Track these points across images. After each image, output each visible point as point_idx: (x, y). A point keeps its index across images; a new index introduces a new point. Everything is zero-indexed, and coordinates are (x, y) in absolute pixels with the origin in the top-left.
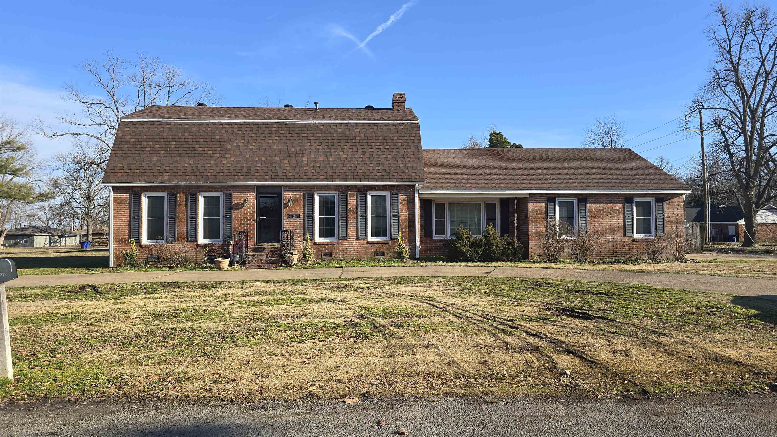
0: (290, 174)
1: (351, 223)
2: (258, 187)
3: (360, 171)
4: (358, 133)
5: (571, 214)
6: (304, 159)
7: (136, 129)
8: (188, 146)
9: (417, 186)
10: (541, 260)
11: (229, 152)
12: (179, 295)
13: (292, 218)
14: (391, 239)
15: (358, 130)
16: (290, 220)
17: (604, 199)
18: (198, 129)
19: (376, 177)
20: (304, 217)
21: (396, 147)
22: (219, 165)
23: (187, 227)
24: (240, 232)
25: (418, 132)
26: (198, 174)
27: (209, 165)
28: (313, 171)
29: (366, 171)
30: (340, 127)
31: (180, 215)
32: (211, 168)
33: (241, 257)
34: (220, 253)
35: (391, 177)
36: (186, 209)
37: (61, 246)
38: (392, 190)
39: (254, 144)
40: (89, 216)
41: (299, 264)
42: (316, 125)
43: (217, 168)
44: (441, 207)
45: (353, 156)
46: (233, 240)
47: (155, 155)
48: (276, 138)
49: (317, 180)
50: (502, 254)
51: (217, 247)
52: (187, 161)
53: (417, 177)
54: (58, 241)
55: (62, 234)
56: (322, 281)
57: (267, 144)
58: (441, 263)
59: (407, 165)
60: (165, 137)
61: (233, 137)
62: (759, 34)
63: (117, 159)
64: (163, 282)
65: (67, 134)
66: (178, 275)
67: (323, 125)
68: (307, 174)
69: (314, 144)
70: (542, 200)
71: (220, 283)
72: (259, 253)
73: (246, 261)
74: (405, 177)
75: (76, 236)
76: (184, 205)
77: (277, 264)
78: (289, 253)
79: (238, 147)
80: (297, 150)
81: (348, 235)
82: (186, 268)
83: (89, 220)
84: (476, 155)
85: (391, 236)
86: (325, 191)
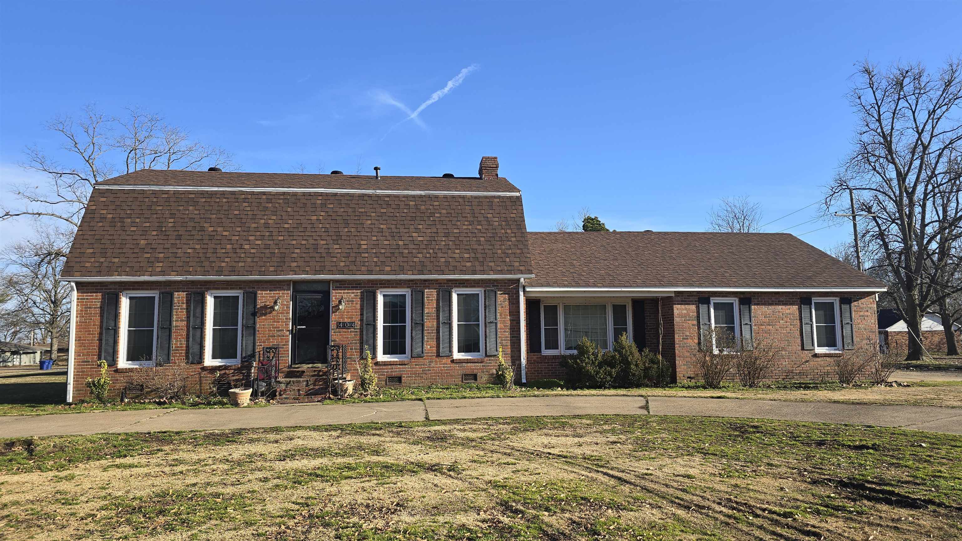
0: (342, 264)
1: (428, 333)
2: (296, 283)
3: (443, 260)
4: (438, 207)
5: (730, 319)
6: (362, 242)
7: (116, 200)
8: (192, 224)
9: (522, 280)
10: (694, 384)
11: (254, 233)
12: (171, 457)
13: (344, 327)
14: (486, 355)
15: (437, 203)
16: (341, 330)
17: (773, 299)
18: (209, 200)
19: (464, 269)
20: (362, 325)
21: (491, 227)
22: (238, 251)
23: (188, 341)
24: (267, 348)
25: (520, 208)
26: (206, 264)
27: (224, 251)
28: (375, 259)
29: (450, 260)
30: (412, 199)
31: (178, 324)
32: (226, 255)
33: (269, 384)
34: (236, 380)
35: (486, 268)
36: (187, 315)
37: (13, 366)
38: (488, 286)
39: (290, 222)
40: (54, 325)
41: (356, 396)
42: (378, 196)
43: (235, 255)
44: (552, 311)
45: (432, 239)
46: (257, 359)
47: (144, 237)
48: (322, 214)
49: (381, 272)
50: (644, 376)
51: (232, 371)
52: (192, 246)
53: (522, 268)
54: (10, 360)
55: (16, 349)
56: (401, 427)
57: (309, 222)
58: (559, 391)
59: (507, 251)
60: (159, 212)
61: (259, 213)
62: (912, 99)
63: (85, 242)
64: (146, 432)
65: (24, 213)
66: (172, 417)
67: (389, 196)
68: (367, 264)
69: (376, 222)
70: (691, 301)
71: (239, 432)
72: (295, 379)
73: (276, 391)
74: (506, 268)
75: (34, 353)
76: (184, 309)
77: (323, 396)
78: (340, 379)
79: (267, 226)
80: (353, 230)
81: (424, 351)
82: (184, 403)
83: (54, 331)
84: (595, 240)
85: (486, 351)
86: (392, 287)
